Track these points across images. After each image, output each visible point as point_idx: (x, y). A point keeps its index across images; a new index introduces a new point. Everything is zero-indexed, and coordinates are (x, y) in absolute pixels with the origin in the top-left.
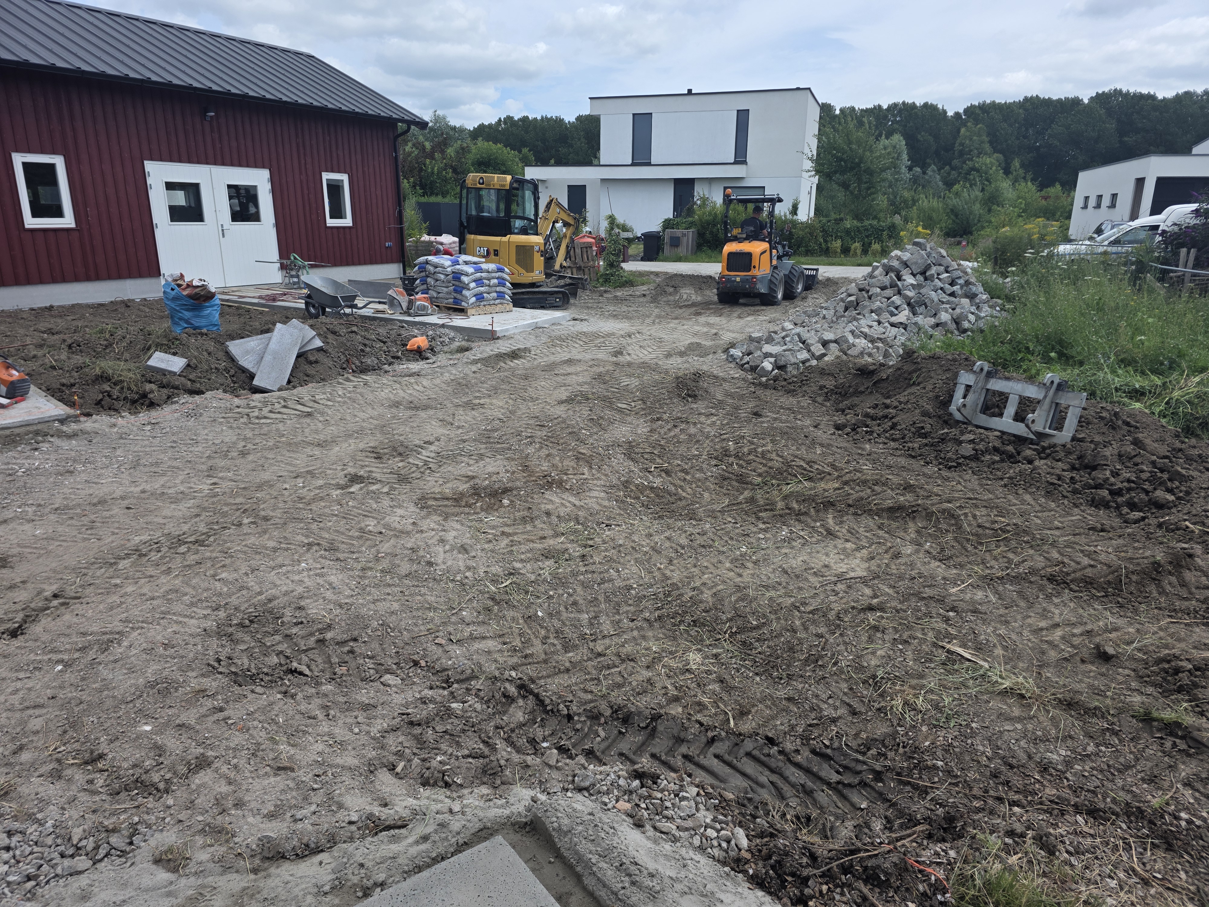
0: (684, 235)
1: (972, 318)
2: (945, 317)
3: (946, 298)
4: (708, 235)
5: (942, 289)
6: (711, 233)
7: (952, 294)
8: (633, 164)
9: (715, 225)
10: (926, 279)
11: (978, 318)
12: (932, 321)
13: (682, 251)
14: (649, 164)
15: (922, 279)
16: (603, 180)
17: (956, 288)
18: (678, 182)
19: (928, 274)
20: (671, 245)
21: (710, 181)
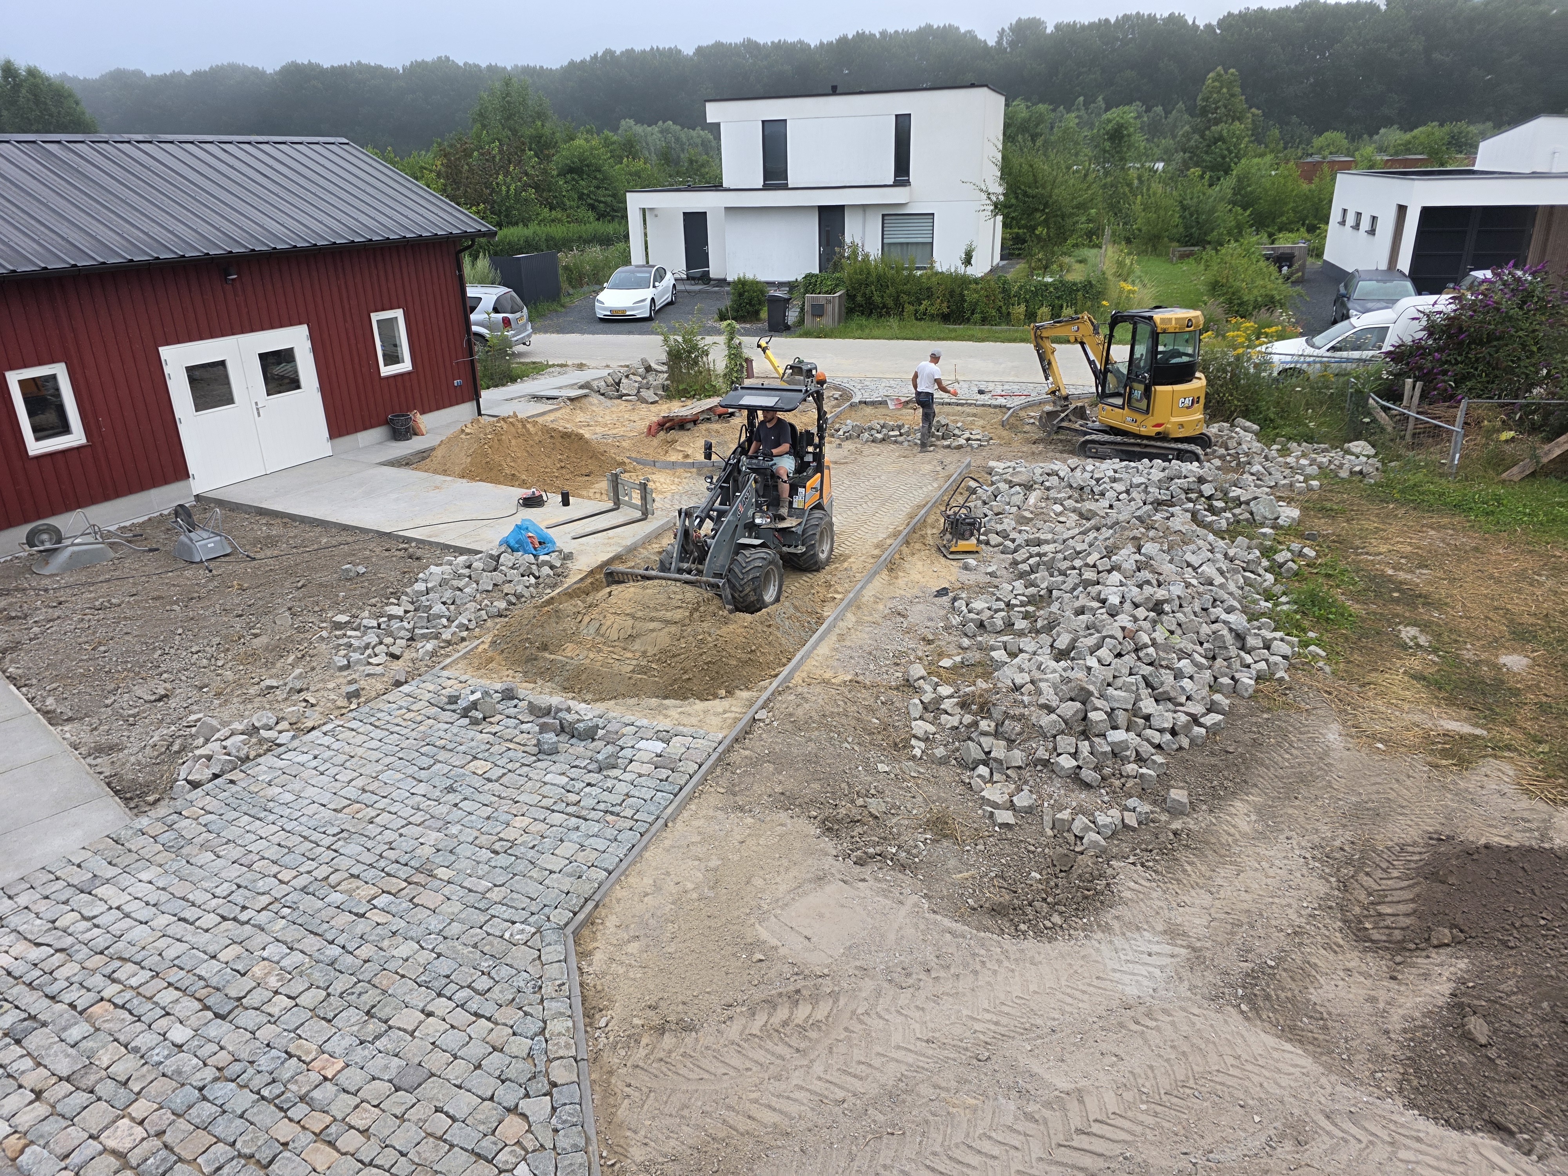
0: (829, 301)
6: (864, 295)
8: (766, 187)
9: (868, 285)
13: (827, 321)
14: (785, 187)
16: (727, 209)
18: (824, 211)
20: (813, 315)
21: (864, 208)
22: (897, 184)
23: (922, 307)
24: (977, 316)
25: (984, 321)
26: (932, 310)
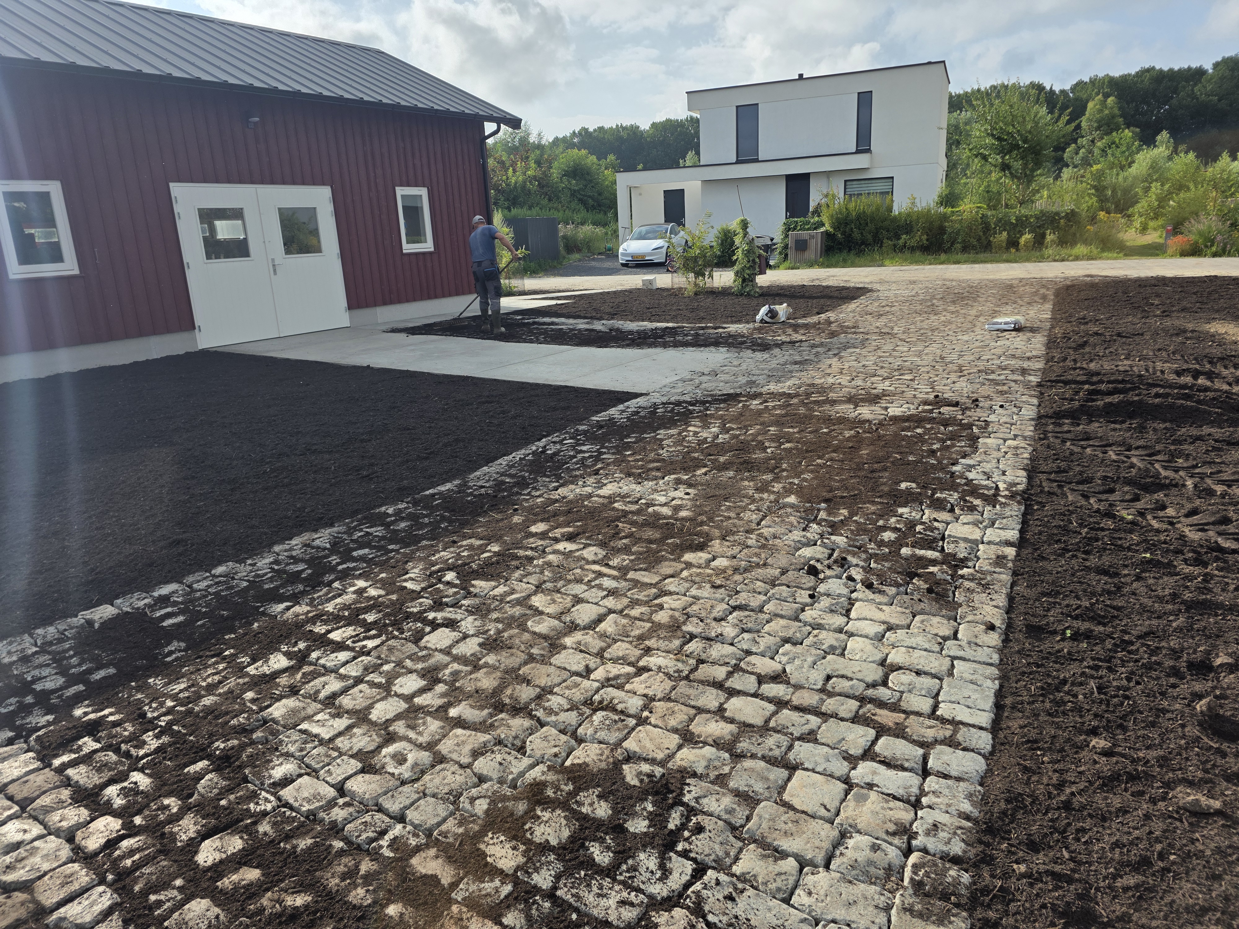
0: (812, 237)
8: (738, 162)
9: (847, 224)
13: (810, 255)
14: (757, 160)
16: (704, 182)
18: (791, 179)
20: (797, 250)
21: (828, 174)
22: (858, 152)
23: (901, 242)
24: (958, 246)
25: (965, 249)
26: (913, 243)
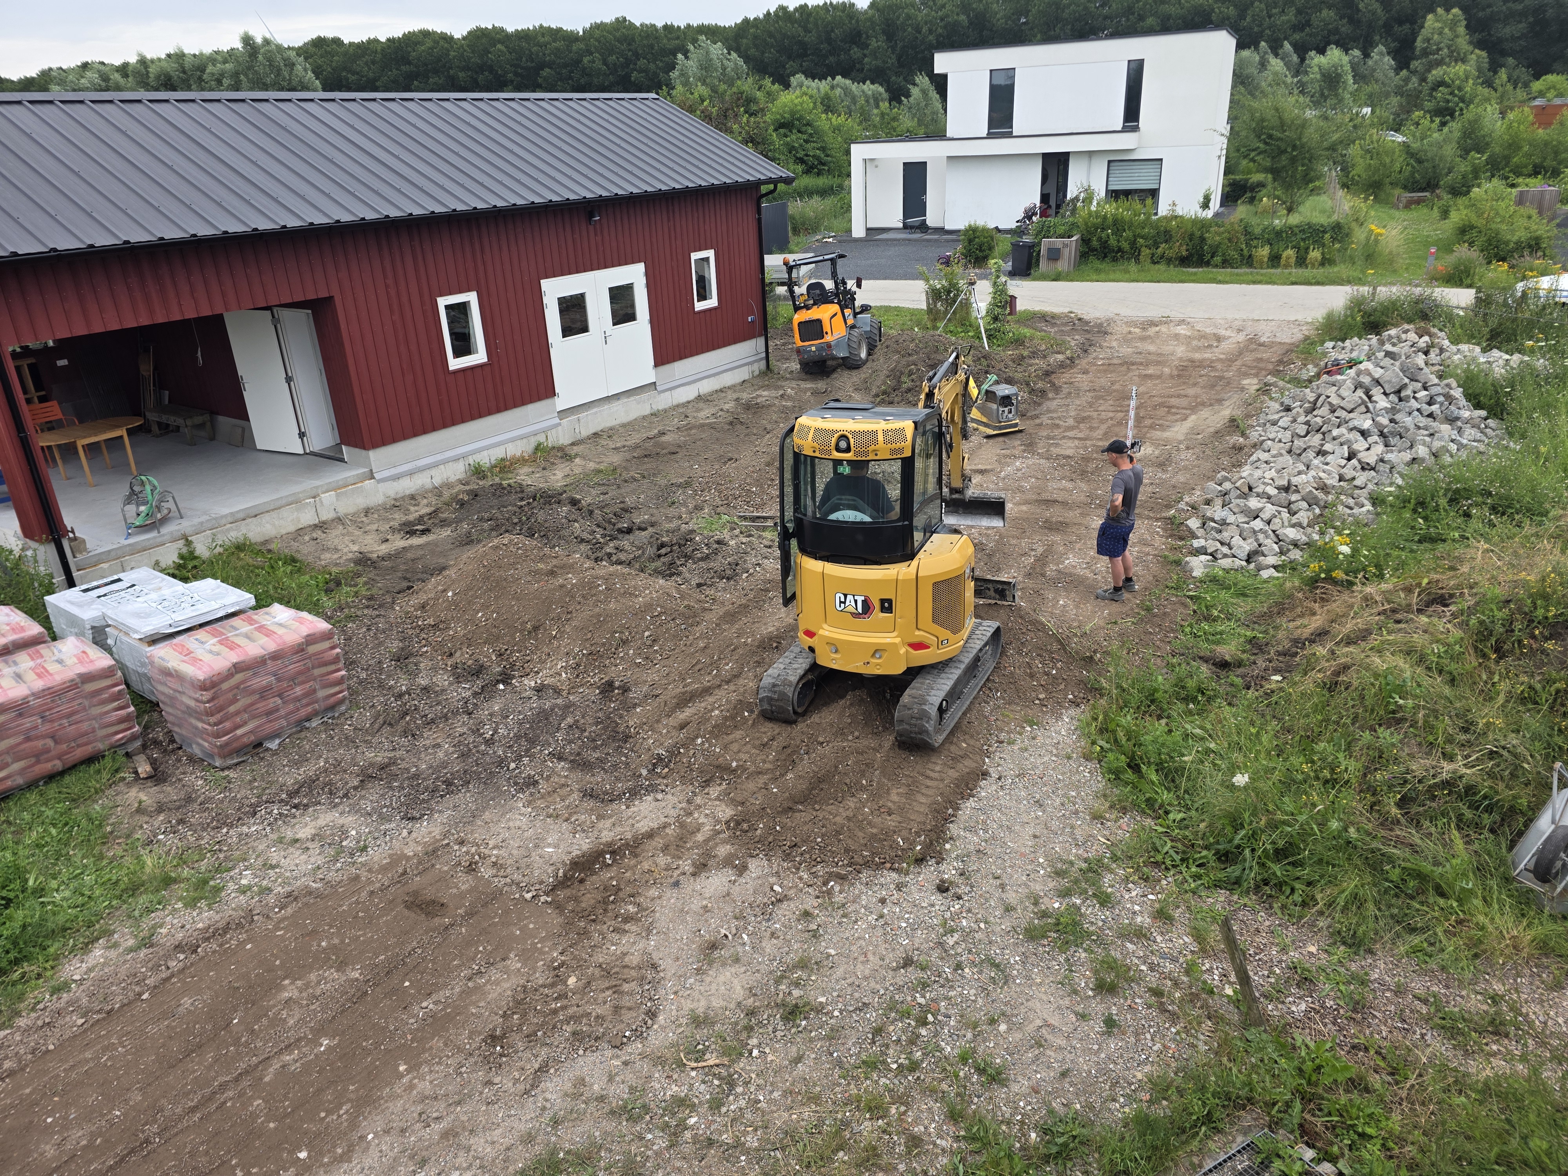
0: (1066, 245)
1: (1453, 447)
2: (1422, 451)
3: (1423, 421)
4: (1095, 243)
5: (1418, 410)
6: (1100, 239)
7: (1430, 415)
8: (990, 136)
9: (1103, 229)
10: (1400, 400)
11: (1461, 446)
12: (1407, 456)
13: (1062, 265)
14: (1010, 135)
15: (1397, 400)
16: (950, 158)
17: (1435, 408)
18: (1047, 158)
19: (1403, 394)
20: (1049, 259)
21: (1090, 154)
22: (1125, 129)
23: (1160, 251)
24: (1218, 259)
25: (1226, 263)
26: (1170, 253)
